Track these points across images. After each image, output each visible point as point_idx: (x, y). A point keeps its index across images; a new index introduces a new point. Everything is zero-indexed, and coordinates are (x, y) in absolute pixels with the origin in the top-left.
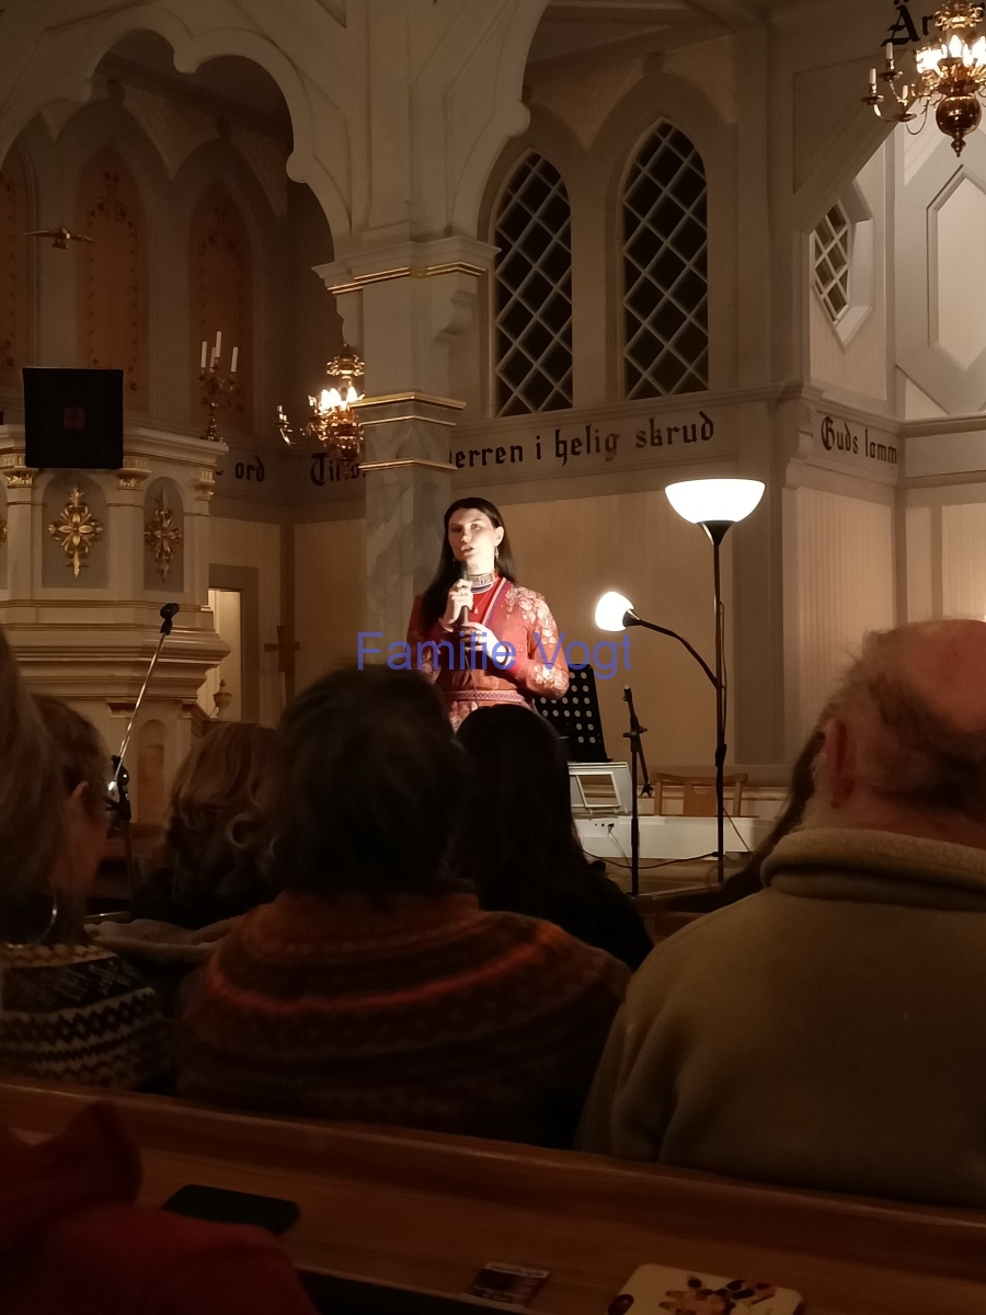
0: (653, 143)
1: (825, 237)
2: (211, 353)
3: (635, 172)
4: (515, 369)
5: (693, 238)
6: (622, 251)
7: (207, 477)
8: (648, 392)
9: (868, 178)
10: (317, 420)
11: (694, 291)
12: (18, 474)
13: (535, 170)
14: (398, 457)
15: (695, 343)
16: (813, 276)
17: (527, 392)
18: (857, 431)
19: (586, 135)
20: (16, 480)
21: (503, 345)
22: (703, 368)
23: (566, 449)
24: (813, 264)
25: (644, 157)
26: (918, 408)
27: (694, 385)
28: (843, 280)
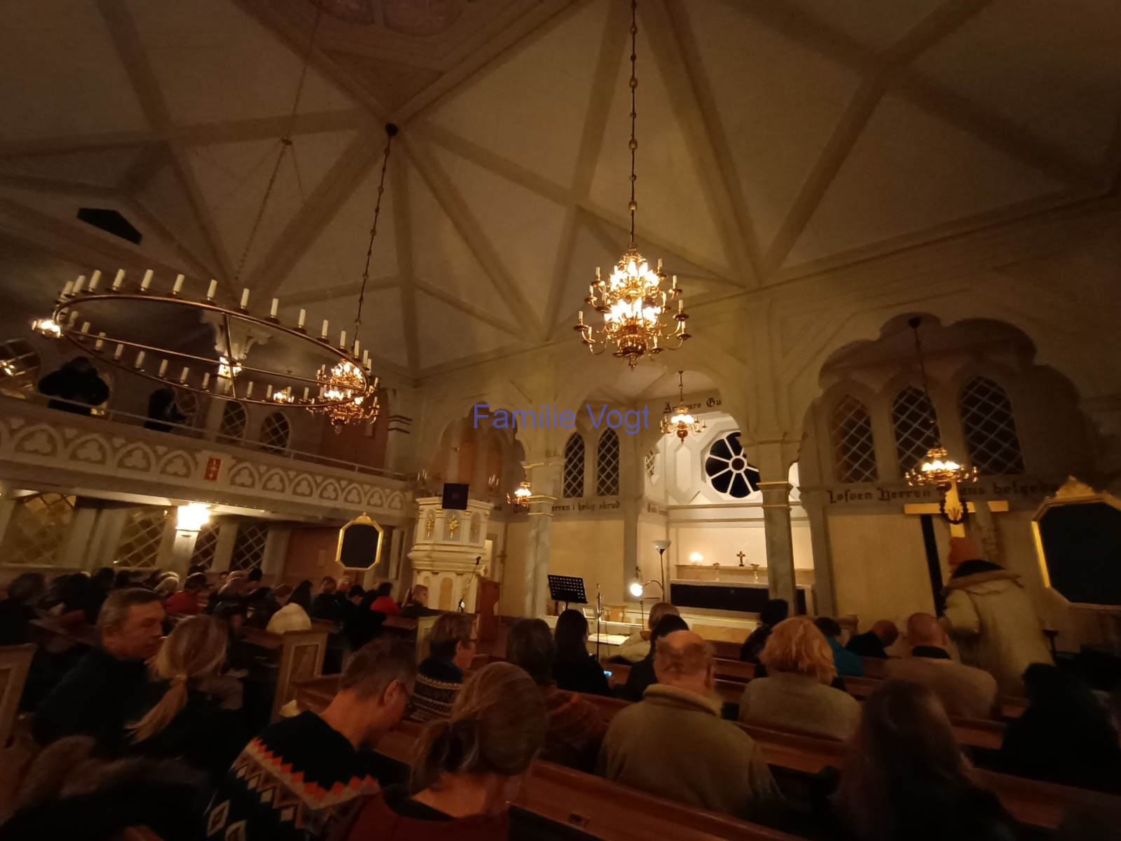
0: (606, 432)
1: (649, 458)
2: (492, 480)
3: (601, 439)
4: (569, 486)
5: (615, 456)
6: (597, 457)
7: (488, 513)
8: (602, 494)
9: (660, 444)
10: (517, 498)
11: (615, 469)
12: (440, 510)
13: (576, 436)
14: (539, 512)
15: (615, 482)
16: (646, 467)
17: (572, 492)
18: (656, 507)
19: (589, 429)
20: (439, 511)
21: (566, 479)
22: (618, 489)
23: (581, 508)
24: (646, 464)
25: (604, 435)
26: (672, 502)
27: (615, 493)
28: (653, 468)
